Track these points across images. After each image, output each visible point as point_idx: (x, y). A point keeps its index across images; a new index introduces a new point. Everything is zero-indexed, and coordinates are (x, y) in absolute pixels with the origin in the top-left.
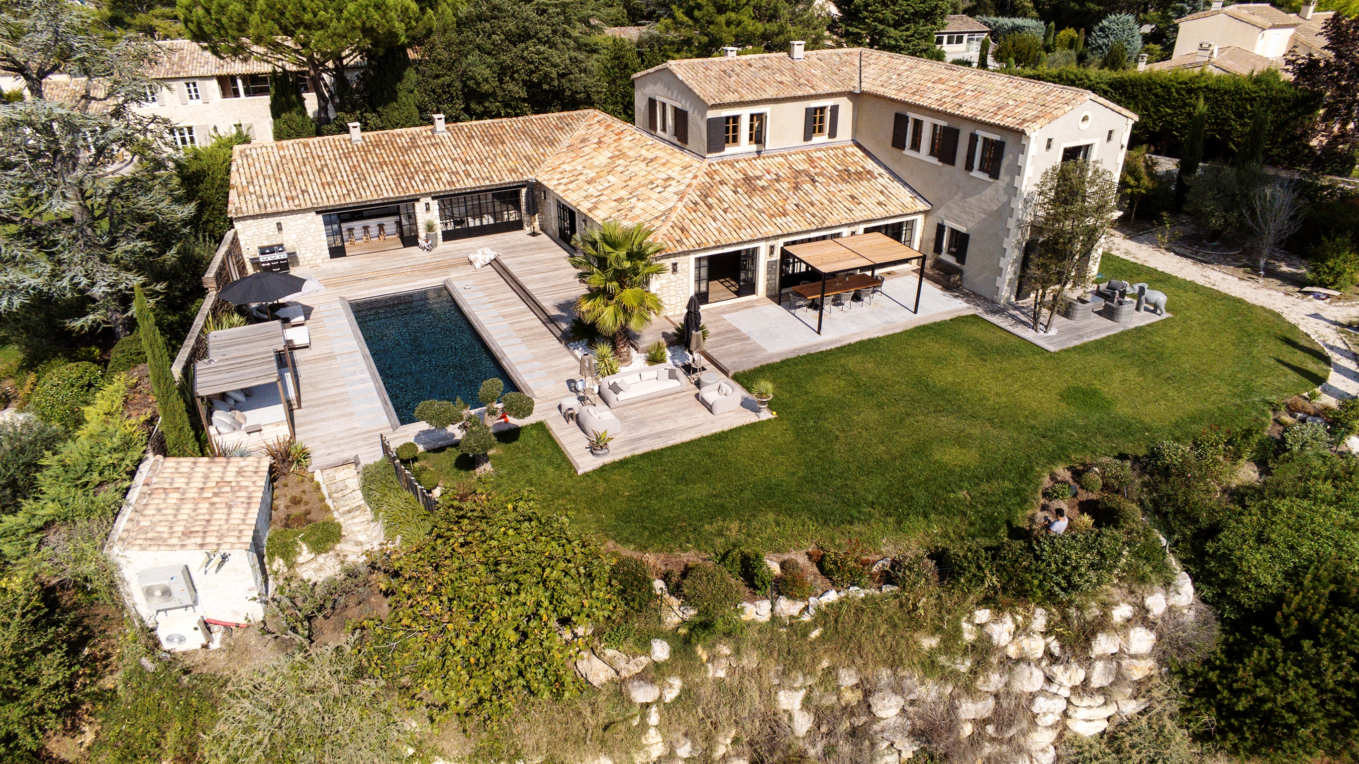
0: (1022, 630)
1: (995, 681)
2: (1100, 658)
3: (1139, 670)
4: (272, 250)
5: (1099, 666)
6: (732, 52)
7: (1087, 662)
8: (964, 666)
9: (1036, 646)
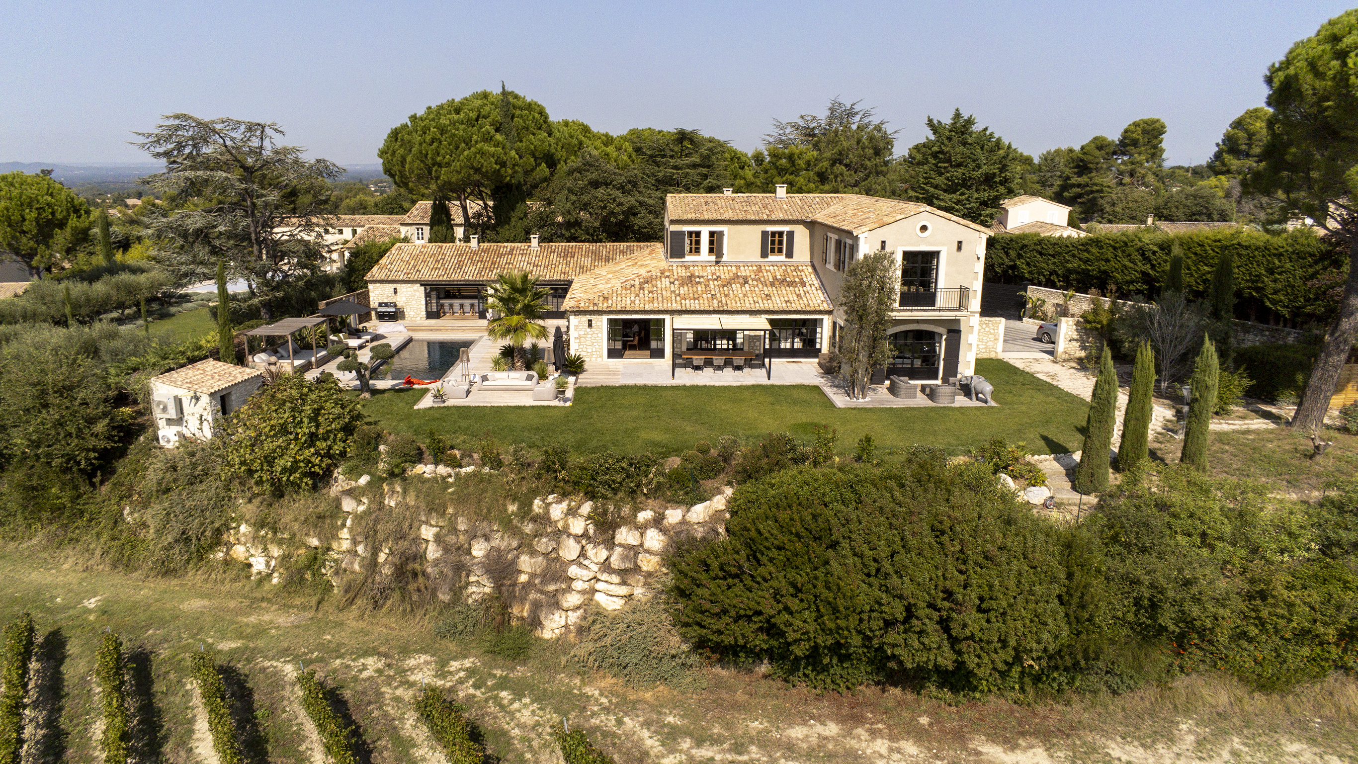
0: (572, 512)
1: (543, 544)
2: (620, 545)
3: (648, 563)
4: (387, 305)
5: (618, 550)
6: (728, 193)
7: (610, 544)
8: (528, 528)
9: (578, 526)
